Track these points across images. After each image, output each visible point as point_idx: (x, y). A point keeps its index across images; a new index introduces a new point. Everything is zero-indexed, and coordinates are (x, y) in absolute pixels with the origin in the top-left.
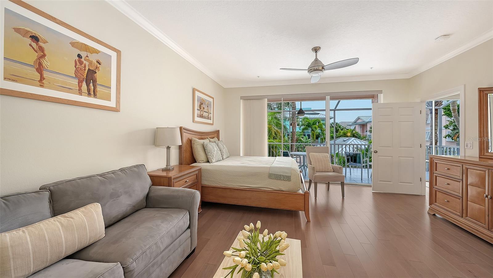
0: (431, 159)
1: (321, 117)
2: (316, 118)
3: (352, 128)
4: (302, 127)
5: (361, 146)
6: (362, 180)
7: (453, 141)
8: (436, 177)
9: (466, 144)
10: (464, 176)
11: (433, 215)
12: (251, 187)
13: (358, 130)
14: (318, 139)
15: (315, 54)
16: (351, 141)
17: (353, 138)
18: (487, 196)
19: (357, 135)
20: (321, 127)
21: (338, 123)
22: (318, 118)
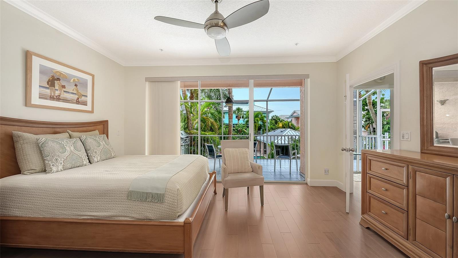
0: (364, 155)
1: (263, 110)
2: (258, 111)
3: (289, 120)
4: (246, 119)
5: (295, 136)
6: (290, 174)
7: (366, 130)
8: (370, 178)
9: (402, 135)
10: (411, 181)
11: (366, 228)
12: (96, 216)
13: (294, 122)
14: (260, 130)
15: (215, 5)
16: (287, 132)
17: (289, 129)
18: (450, 217)
19: (292, 126)
20: (262, 119)
21: (278, 116)
22: (260, 111)
